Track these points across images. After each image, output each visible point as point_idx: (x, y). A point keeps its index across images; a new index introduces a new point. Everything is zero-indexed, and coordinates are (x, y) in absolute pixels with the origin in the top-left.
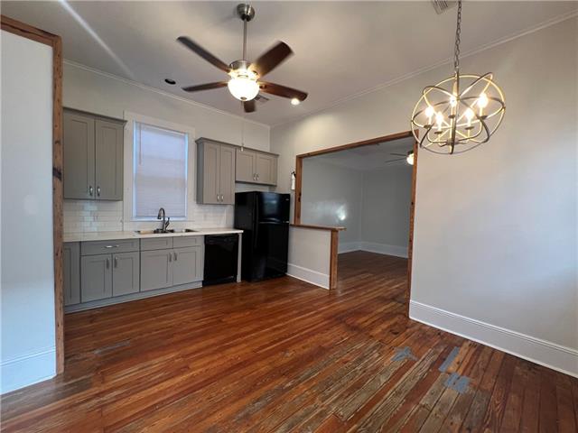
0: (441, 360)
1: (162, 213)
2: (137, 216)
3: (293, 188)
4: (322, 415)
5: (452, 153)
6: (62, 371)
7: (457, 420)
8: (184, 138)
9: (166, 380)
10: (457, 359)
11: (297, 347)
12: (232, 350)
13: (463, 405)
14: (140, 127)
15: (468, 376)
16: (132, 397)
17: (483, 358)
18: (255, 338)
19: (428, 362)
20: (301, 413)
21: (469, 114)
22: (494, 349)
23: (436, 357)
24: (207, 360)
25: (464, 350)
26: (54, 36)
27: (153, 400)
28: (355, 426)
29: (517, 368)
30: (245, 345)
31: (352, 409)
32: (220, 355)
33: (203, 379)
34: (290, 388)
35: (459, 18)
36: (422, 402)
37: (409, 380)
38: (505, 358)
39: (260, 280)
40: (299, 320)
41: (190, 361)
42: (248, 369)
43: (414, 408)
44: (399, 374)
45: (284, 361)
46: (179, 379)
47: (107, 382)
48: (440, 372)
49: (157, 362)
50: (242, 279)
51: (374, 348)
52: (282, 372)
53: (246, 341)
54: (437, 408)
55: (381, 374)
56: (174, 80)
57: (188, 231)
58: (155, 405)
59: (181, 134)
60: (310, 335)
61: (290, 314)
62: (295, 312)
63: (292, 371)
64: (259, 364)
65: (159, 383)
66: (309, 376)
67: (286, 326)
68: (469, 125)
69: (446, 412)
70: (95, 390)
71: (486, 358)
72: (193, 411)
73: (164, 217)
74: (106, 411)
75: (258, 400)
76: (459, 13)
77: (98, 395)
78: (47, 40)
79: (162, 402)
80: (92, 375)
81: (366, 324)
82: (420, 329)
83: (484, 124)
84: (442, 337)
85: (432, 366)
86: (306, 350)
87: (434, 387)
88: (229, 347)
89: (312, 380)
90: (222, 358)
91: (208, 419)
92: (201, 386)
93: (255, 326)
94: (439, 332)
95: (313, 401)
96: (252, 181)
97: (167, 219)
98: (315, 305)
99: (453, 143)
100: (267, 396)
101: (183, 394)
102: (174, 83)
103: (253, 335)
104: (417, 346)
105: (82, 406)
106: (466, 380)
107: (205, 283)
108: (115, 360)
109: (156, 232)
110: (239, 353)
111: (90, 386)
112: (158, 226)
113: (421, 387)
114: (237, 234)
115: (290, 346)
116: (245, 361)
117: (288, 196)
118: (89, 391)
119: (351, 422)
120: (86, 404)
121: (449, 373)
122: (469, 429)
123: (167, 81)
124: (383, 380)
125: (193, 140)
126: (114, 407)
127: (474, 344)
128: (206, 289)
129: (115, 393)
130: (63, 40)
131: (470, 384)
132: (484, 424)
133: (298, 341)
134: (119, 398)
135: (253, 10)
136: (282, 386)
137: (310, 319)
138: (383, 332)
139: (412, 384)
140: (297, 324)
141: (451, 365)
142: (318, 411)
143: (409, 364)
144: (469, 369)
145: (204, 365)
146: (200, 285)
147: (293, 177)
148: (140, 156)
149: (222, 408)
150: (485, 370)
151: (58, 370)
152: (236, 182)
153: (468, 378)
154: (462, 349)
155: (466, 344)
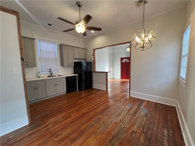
0: (140, 106)
1: (50, 71)
2: (41, 72)
3: (93, 60)
4: (112, 122)
5: (143, 50)
6: (30, 122)
7: (145, 119)
8: (55, 44)
9: (65, 120)
10: (144, 105)
11: (101, 107)
12: (82, 110)
13: (146, 115)
14: (40, 41)
15: (147, 108)
16: (57, 126)
17: (150, 104)
18: (88, 106)
19: (136, 107)
20: (106, 122)
21: (147, 39)
22: (152, 102)
23: (138, 105)
24: (76, 113)
25: (145, 103)
26: (17, 12)
27: (63, 125)
28: (121, 123)
29: (158, 105)
30: (85, 108)
31: (119, 120)
32: (79, 112)
33: (76, 118)
34: (102, 117)
35: (144, 13)
36: (136, 116)
37: (132, 112)
38: (155, 103)
39: (84, 90)
40: (99, 100)
41: (71, 114)
42: (89, 114)
43: (134, 118)
44: (130, 110)
45: (98, 111)
46: (69, 119)
47: (47, 123)
48: (140, 109)
49: (61, 116)
50: (78, 90)
51: (122, 105)
52: (99, 114)
53: (85, 107)
54: (140, 117)
55: (125, 111)
56: (51, 24)
57: (59, 76)
58: (65, 126)
59: (54, 43)
60: (103, 104)
61: (96, 99)
62: (97, 98)
63: (101, 113)
64: (91, 113)
65: (63, 121)
66: (106, 114)
67: (96, 102)
68: (147, 42)
69: (142, 117)
70: (44, 126)
71: (151, 104)
72: (76, 126)
73: (51, 71)
74: (50, 130)
75: (94, 121)
76: (144, 11)
77: (45, 127)
78: (14, 13)
79: (66, 126)
80: (41, 122)
81: (119, 99)
82: (133, 99)
83: (150, 42)
84: (139, 100)
85: (137, 107)
86: (104, 107)
87: (139, 112)
88: (81, 109)
89: (107, 115)
90: (80, 112)
91: (82, 128)
92: (76, 120)
93: (87, 103)
94: (138, 99)
95: (109, 119)
96: (79, 58)
97: (52, 72)
98: (103, 95)
99: (143, 47)
100: (96, 120)
101: (72, 123)
102: (51, 25)
103: (87, 105)
104: (133, 103)
105: (42, 130)
106: (146, 109)
107: (67, 92)
108: (46, 117)
109: (49, 77)
110: (85, 110)
111: (42, 125)
112: (49, 75)
113: (136, 112)
114: (76, 76)
115: (99, 107)
116: (87, 112)
117: (91, 62)
118: (42, 126)
119: (120, 123)
120: (43, 129)
121: (142, 109)
122: (148, 120)
123: (49, 24)
124: (126, 112)
125: (58, 45)
126: (52, 129)
127: (147, 101)
128: (67, 94)
129: (51, 126)
130: (20, 14)
131: (147, 110)
132: (151, 118)
133: (101, 105)
134: (52, 127)
135: (82, 4)
136: (99, 117)
137: (103, 99)
138: (124, 101)
139: (133, 112)
140: (99, 101)
141: (142, 107)
142: (111, 122)
143: (132, 108)
144: (146, 107)
145: (75, 115)
146: (65, 93)
147: (93, 56)
148: (40, 51)
149: (84, 125)
150: (150, 107)
151: (29, 122)
152: (74, 58)
153: (147, 109)
154: (145, 102)
155: (145, 101)
